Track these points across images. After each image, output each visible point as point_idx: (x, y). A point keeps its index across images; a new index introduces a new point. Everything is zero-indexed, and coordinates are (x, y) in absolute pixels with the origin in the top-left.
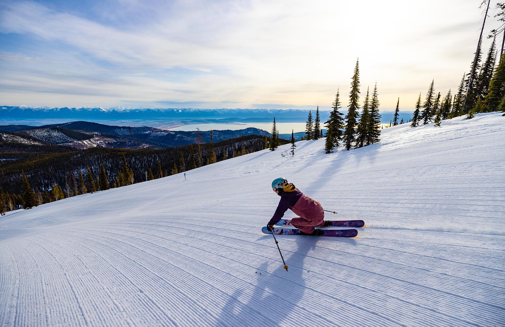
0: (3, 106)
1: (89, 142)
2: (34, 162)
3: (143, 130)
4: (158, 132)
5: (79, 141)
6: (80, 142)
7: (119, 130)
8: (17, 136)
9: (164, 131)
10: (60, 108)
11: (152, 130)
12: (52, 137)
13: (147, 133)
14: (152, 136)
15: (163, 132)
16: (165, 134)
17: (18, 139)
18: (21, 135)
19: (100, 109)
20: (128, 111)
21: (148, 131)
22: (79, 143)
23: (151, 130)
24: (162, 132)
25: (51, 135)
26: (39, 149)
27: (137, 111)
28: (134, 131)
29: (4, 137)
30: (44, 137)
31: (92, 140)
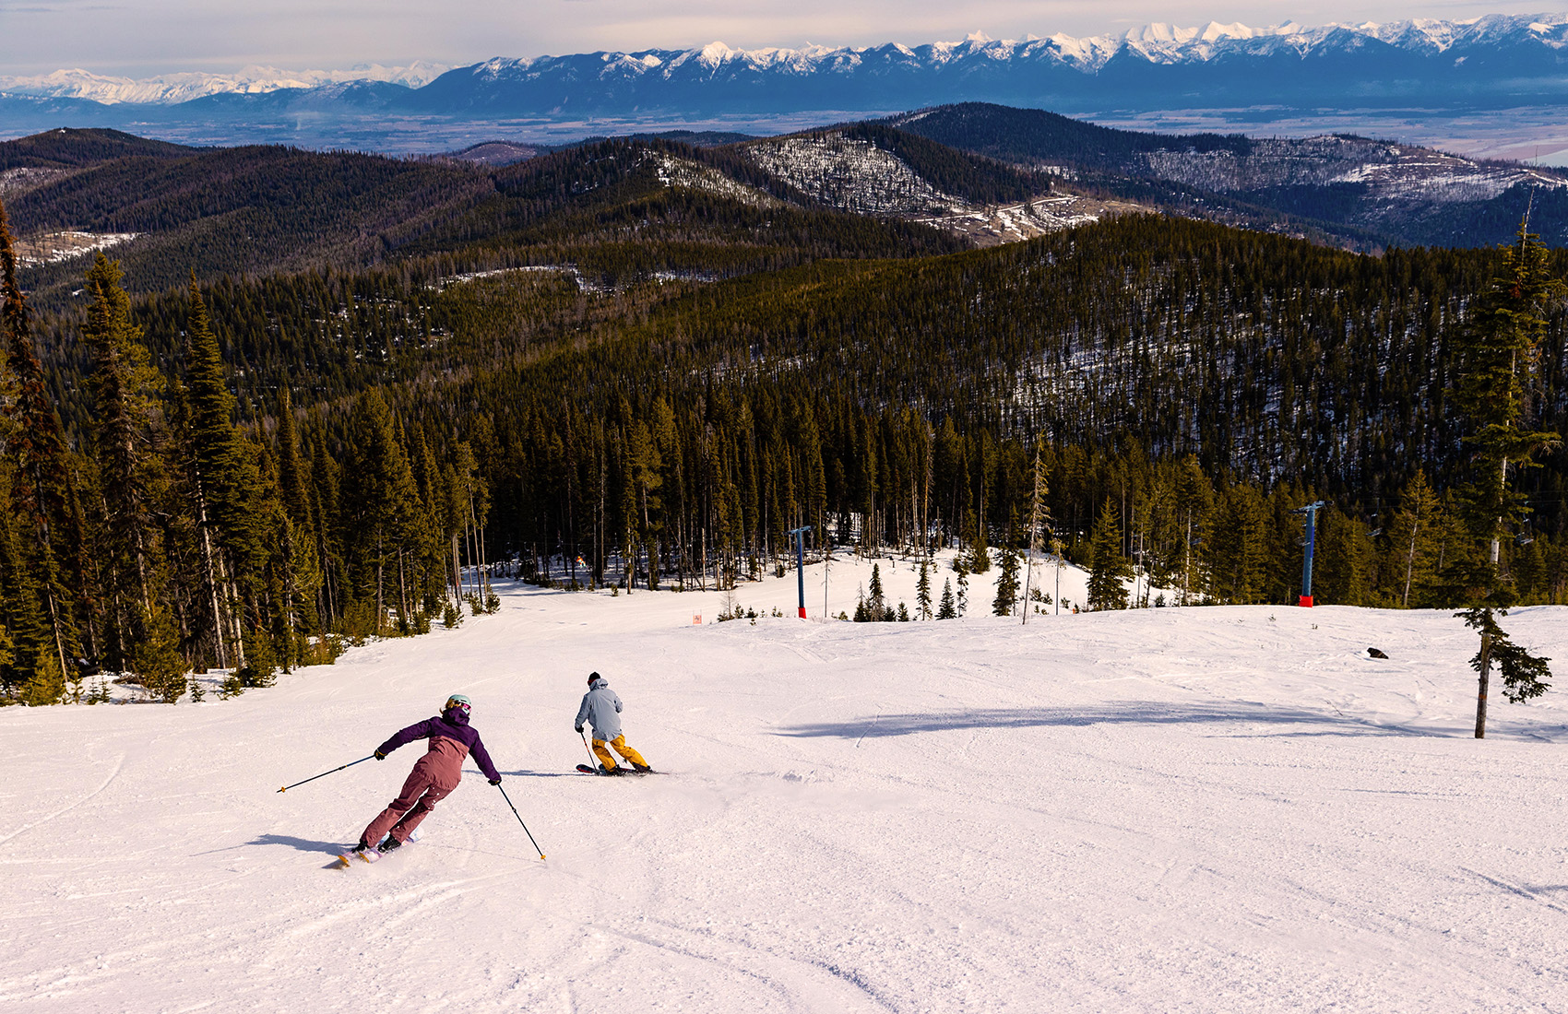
0: (647, 53)
1: (1025, 221)
2: (809, 293)
3: (1331, 158)
4: (1436, 172)
5: (975, 209)
6: (979, 216)
7: (1176, 156)
8: (712, 166)
9: (1486, 166)
10: (862, 50)
11: (1395, 160)
12: (850, 180)
13: (1354, 177)
14: (1386, 202)
15: (1472, 172)
16: (1493, 186)
17: (715, 181)
18: (729, 163)
19: (1049, 43)
20: (1204, 53)
21: (1358, 163)
22: (973, 220)
23: (1383, 161)
24: (1466, 171)
25: (847, 169)
26: (805, 234)
27: (1263, 51)
28: (1264, 168)
29: (665, 170)
30: (816, 179)
31: (1038, 206)
